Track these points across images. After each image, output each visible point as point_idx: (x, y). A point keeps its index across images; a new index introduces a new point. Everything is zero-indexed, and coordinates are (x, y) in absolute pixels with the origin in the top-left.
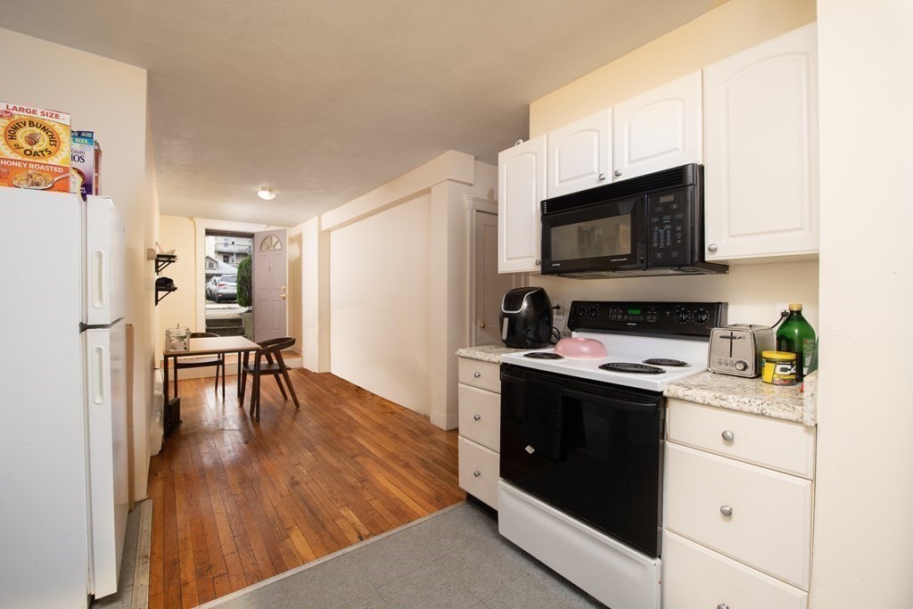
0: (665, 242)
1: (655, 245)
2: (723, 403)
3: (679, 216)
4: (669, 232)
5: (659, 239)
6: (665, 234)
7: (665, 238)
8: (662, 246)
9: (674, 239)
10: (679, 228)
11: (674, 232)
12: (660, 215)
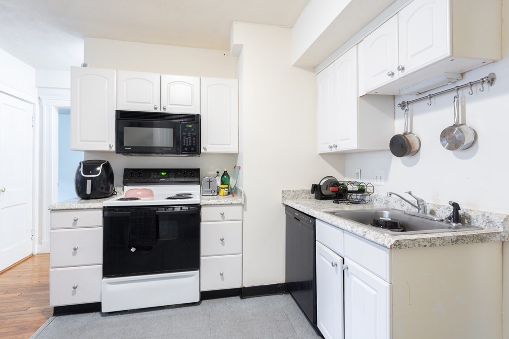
0: (189, 144)
1: (184, 144)
2: (220, 203)
3: (194, 134)
4: (190, 140)
5: (186, 142)
6: (189, 140)
7: (189, 142)
8: (187, 145)
9: (192, 143)
10: (194, 139)
11: (192, 140)
12: (187, 132)
